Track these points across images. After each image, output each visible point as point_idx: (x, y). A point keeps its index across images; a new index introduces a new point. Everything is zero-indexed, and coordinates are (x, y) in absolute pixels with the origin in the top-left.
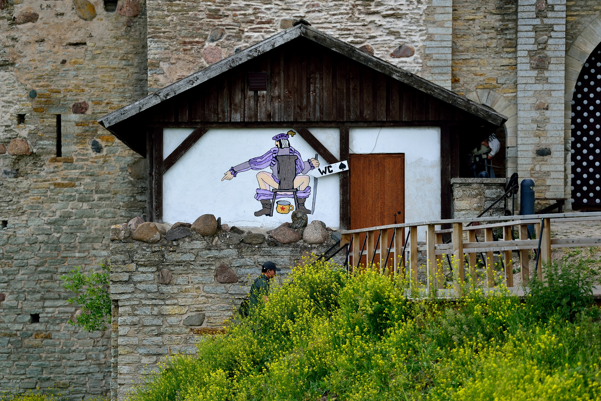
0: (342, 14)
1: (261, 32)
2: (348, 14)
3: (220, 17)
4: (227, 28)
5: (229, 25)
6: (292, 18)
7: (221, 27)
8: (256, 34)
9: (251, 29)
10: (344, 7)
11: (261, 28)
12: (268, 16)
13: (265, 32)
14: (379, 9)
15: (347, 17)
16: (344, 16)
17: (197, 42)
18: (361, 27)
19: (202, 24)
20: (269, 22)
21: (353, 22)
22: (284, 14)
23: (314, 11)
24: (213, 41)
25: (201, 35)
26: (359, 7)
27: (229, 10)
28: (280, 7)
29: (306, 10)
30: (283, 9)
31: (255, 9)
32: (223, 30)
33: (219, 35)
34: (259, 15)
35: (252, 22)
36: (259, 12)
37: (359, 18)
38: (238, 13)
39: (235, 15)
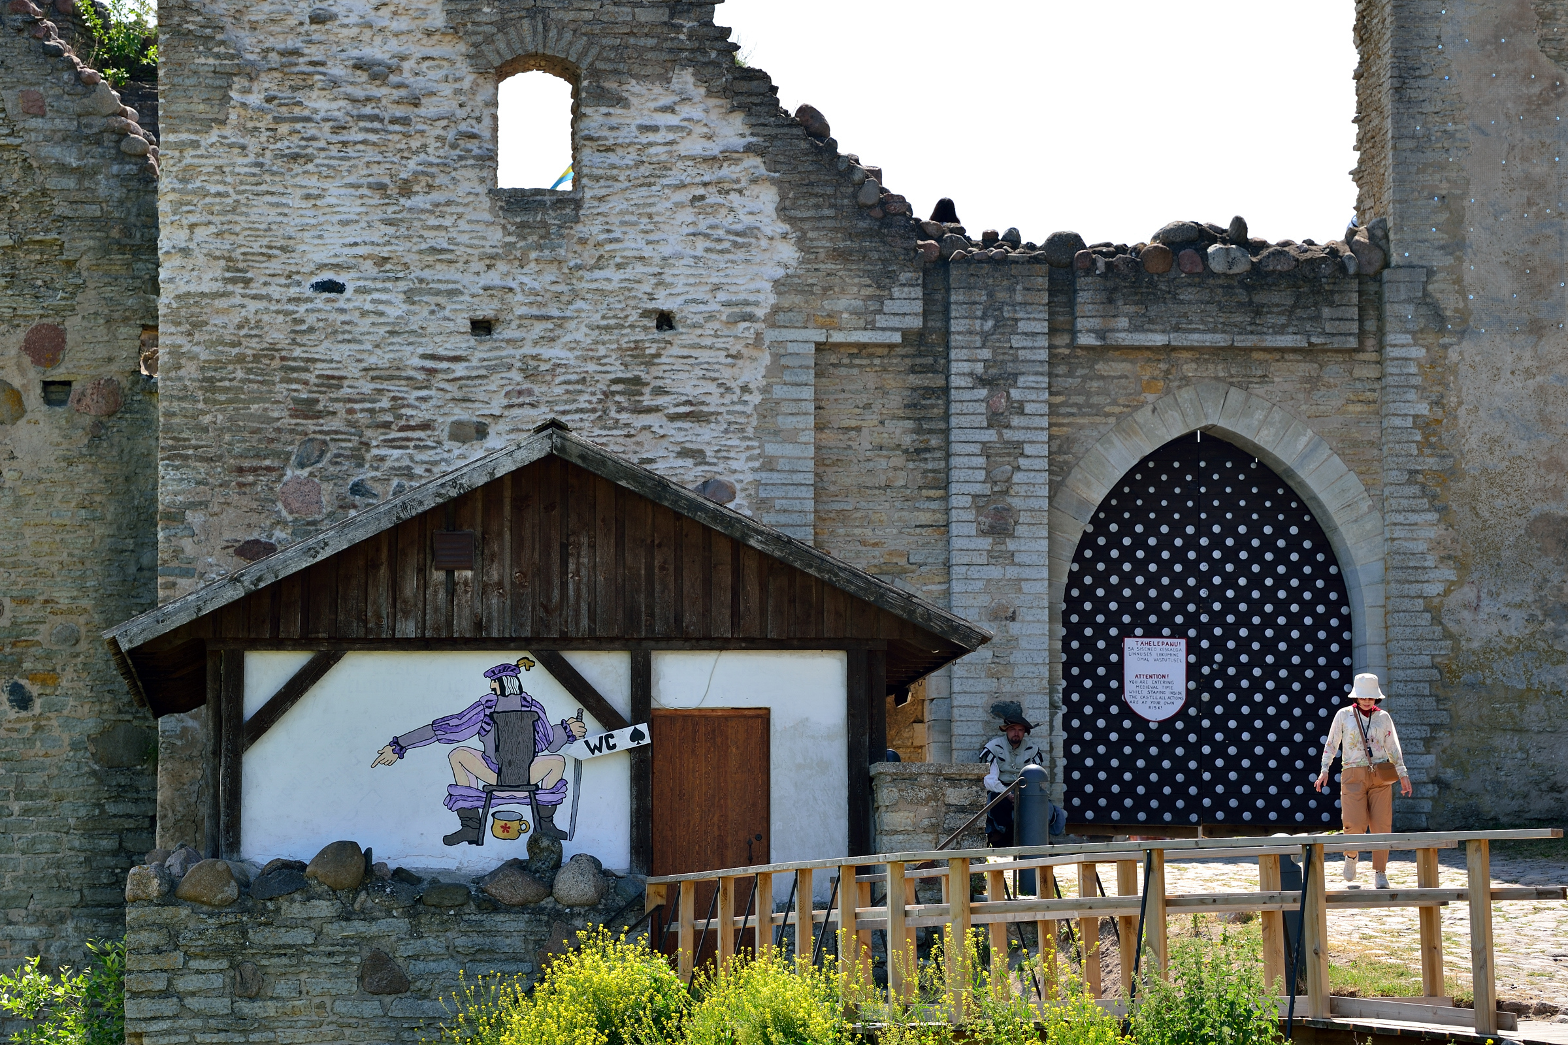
0: (581, 411)
1: (407, 447)
2: (594, 411)
3: (318, 415)
4: (332, 440)
5: (336, 432)
6: (475, 419)
7: (319, 436)
8: (397, 453)
9: (385, 441)
10: (586, 397)
11: (408, 439)
12: (420, 415)
13: (416, 447)
14: (660, 401)
15: (593, 417)
16: (585, 416)
17: (269, 469)
18: (621, 440)
19: (279, 430)
20: (426, 426)
21: (604, 428)
22: (457, 410)
23: (521, 405)
24: (302, 465)
25: (276, 454)
26: (618, 398)
27: (337, 400)
28: (449, 396)
29: (505, 402)
30: (454, 399)
31: (394, 399)
32: (324, 442)
33: (317, 453)
34: (403, 411)
35: (387, 425)
36: (404, 406)
37: (617, 421)
38: (357, 406)
39: (351, 411)
